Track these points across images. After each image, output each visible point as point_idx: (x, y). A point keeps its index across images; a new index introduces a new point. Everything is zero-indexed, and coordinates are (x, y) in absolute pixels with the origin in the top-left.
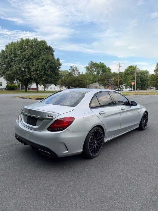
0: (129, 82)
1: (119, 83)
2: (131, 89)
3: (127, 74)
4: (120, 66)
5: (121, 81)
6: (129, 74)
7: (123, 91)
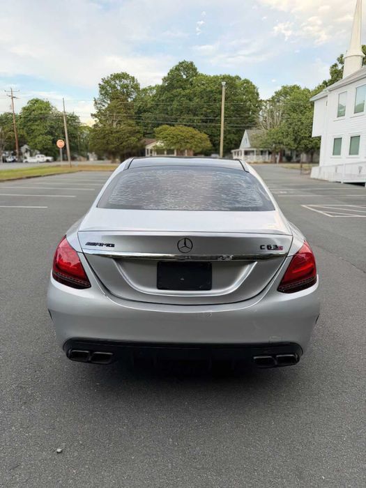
0: (37, 140)
1: (19, 142)
2: (46, 158)
3: (30, 120)
4: (13, 98)
5: (22, 136)
6: (36, 121)
7: (26, 162)
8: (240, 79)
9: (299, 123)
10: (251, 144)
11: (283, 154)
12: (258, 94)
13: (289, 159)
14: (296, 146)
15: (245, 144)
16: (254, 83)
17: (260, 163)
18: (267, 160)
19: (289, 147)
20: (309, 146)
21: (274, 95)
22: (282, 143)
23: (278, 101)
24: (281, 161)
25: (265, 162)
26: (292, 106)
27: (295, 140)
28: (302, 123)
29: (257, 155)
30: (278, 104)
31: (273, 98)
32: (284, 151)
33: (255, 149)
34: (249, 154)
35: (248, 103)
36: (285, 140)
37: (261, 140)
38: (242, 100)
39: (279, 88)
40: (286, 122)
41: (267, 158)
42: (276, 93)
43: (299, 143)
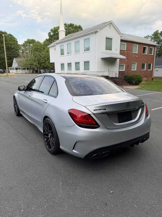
8: (7, 33)
9: (39, 56)
10: (18, 65)
11: (34, 69)
12: (17, 42)
13: (37, 72)
14: (39, 66)
15: (15, 65)
16: (14, 36)
17: (24, 74)
18: (27, 72)
19: (36, 66)
20: (45, 66)
21: (24, 43)
22: (33, 65)
23: (27, 46)
24: (33, 73)
25: (26, 73)
26: (35, 49)
27: (39, 63)
28: (41, 56)
29: (22, 70)
30: (26, 47)
31: (24, 44)
32: (34, 68)
33: (21, 67)
34: (18, 70)
35: (13, 46)
36: (34, 63)
37: (23, 63)
38: (10, 44)
39: (26, 40)
40: (33, 55)
41: (27, 71)
42: (25, 42)
43: (40, 65)
